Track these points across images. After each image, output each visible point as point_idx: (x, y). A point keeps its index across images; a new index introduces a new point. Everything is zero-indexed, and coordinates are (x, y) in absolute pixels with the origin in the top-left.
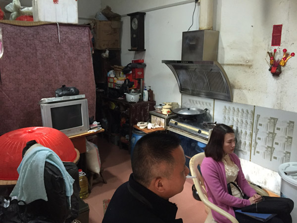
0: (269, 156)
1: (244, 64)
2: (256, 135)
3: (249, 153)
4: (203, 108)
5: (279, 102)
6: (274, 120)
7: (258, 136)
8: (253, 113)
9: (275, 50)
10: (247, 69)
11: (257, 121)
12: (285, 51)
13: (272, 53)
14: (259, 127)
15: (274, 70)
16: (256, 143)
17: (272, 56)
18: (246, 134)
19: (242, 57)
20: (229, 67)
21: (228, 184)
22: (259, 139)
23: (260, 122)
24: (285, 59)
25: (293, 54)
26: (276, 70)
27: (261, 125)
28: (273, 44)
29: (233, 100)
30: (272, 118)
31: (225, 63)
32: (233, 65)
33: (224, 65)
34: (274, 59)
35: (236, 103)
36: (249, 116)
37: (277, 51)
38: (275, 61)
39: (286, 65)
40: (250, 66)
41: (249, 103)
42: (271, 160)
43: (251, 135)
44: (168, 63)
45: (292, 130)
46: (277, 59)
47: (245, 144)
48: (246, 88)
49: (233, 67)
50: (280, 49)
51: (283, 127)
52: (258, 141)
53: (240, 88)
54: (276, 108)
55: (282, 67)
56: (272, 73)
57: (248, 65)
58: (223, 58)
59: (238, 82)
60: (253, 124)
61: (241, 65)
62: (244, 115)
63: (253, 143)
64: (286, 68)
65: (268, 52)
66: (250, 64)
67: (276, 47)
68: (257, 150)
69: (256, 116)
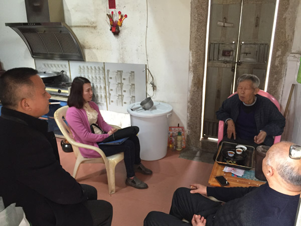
0: (121, 103)
1: (90, 25)
2: (109, 87)
3: (105, 104)
4: (59, 70)
5: (121, 57)
6: (120, 73)
7: (111, 88)
8: (103, 69)
9: (112, 12)
10: (93, 30)
11: (108, 75)
12: (120, 13)
13: (110, 15)
14: (110, 80)
15: (114, 30)
16: (110, 94)
17: (111, 17)
18: (101, 87)
19: (87, 19)
20: (77, 28)
21: (91, 126)
22: (112, 90)
23: (110, 76)
24: (121, 20)
25: (126, 16)
26: (116, 29)
27: (111, 78)
28: (110, 7)
29: (85, 59)
30: (118, 71)
31: (73, 25)
32: (80, 26)
33: (72, 26)
34: (112, 20)
35: (88, 62)
36: (101, 72)
37: (114, 13)
38: (113, 22)
39: (123, 25)
40: (95, 27)
41: (99, 61)
42: (122, 106)
43: (105, 88)
44: (12, 25)
45: (134, 78)
46: (115, 20)
47: (102, 97)
48: (94, 48)
49: (81, 28)
50: (115, 11)
51: (127, 78)
52: (111, 92)
53: (90, 48)
54: (120, 62)
55: (120, 27)
56: (113, 32)
57: (93, 27)
58: (70, 20)
59: (87, 42)
60: (105, 79)
61: (87, 26)
62: (97, 72)
63: (108, 94)
64: (122, 27)
65: (107, 14)
66: (94, 25)
67: (113, 10)
68: (111, 100)
69: (106, 71)
